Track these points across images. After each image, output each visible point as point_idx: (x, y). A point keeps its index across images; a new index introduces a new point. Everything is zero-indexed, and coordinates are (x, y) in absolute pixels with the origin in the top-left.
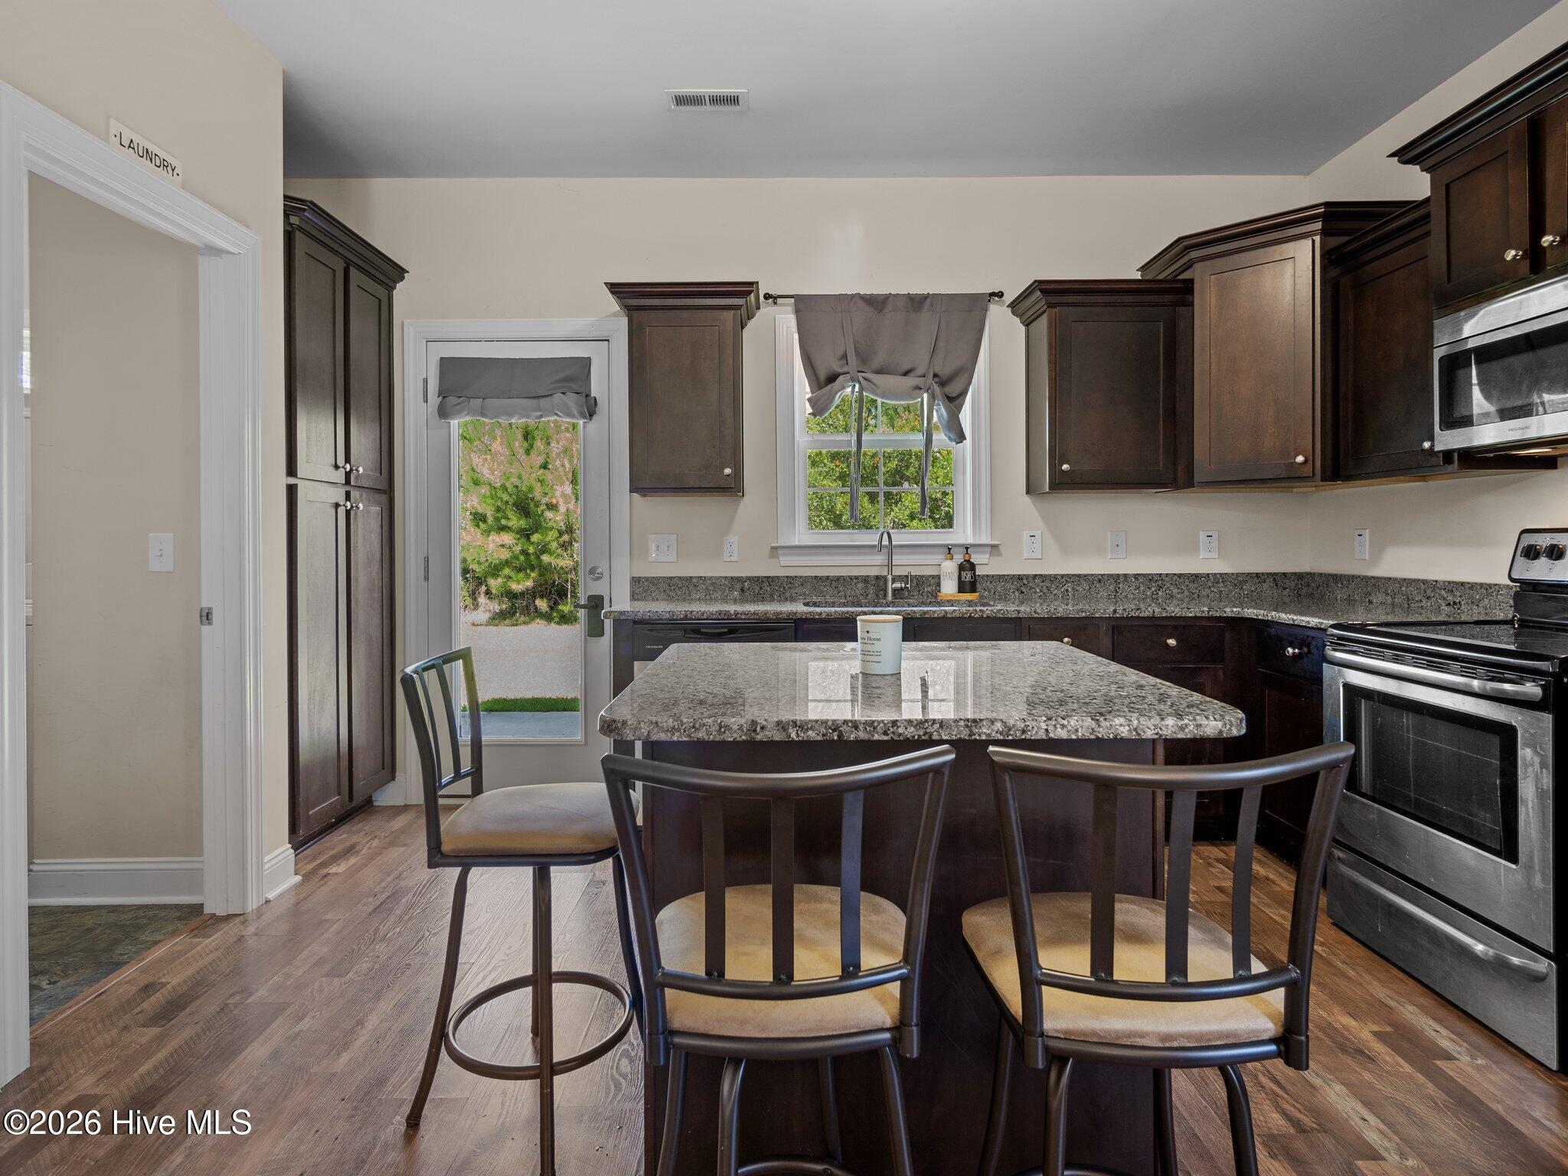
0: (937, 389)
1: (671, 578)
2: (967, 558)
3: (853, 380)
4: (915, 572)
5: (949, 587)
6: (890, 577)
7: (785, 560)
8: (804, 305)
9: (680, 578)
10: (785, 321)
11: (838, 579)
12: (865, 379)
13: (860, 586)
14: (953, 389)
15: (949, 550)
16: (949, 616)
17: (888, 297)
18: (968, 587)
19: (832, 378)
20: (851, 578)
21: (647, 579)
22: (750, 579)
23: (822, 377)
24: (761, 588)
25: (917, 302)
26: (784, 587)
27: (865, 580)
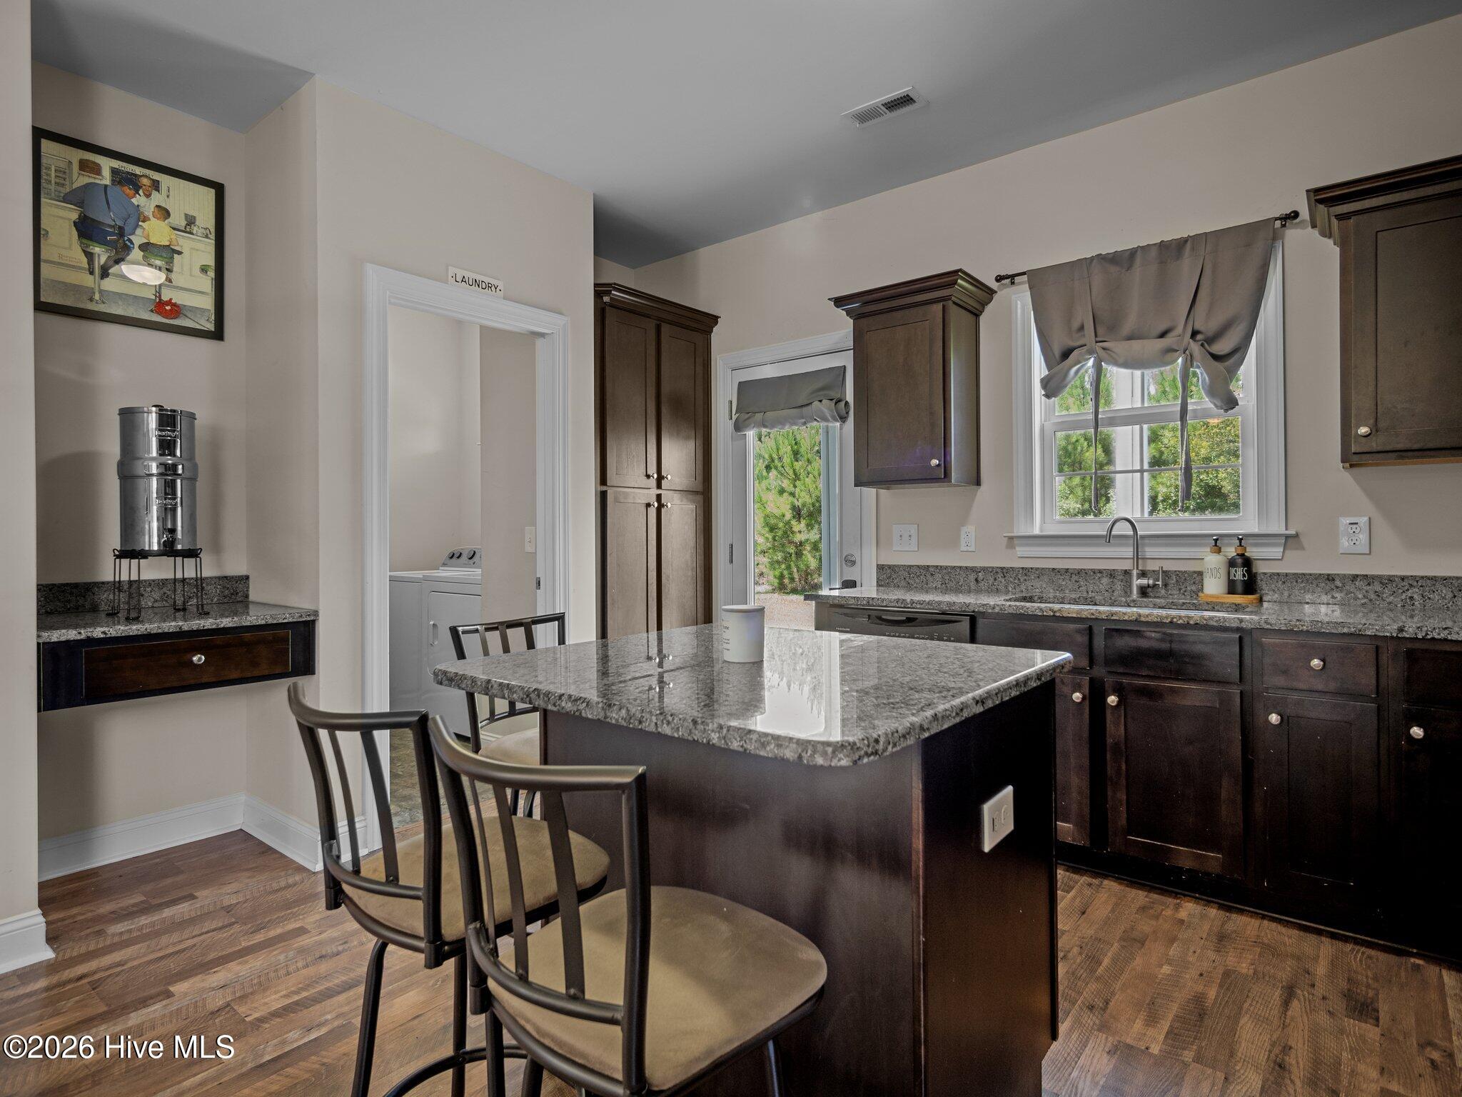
0: (1195, 348)
1: (910, 566)
2: (1240, 552)
3: (1091, 352)
4: (1169, 566)
5: (1214, 586)
6: (1135, 572)
7: (1021, 551)
8: (1037, 279)
9: (918, 566)
10: (1019, 301)
11: (1079, 572)
12: (1104, 349)
13: (1105, 580)
14: (1221, 347)
15: (1217, 544)
16: (1143, 619)
17: (1137, 251)
18: (1240, 587)
19: (1066, 354)
20: (1094, 571)
21: (890, 567)
22: (984, 569)
23: (1057, 352)
24: (995, 579)
25: (1172, 250)
26: (1019, 579)
27: (1111, 575)
